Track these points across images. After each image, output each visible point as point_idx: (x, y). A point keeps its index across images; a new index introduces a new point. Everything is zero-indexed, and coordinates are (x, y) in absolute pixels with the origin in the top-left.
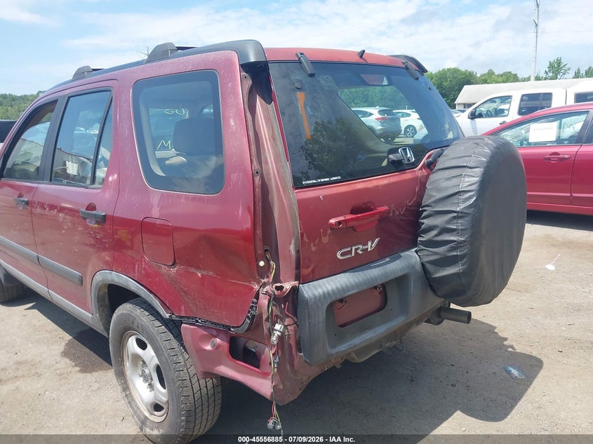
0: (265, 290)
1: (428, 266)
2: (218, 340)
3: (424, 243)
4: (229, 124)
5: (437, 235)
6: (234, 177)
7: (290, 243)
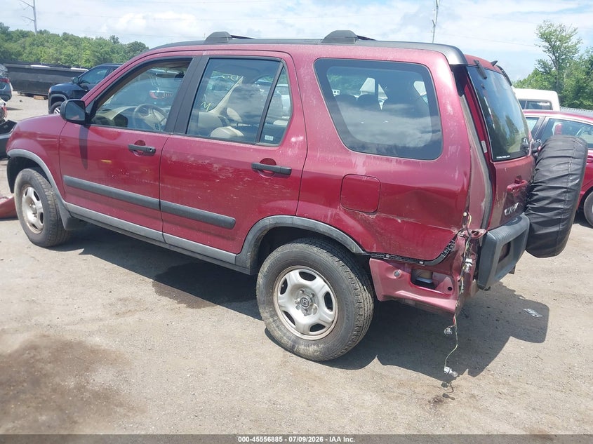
0: (463, 233)
1: (534, 225)
2: (400, 272)
3: (533, 209)
4: (446, 110)
5: (548, 204)
6: (452, 149)
7: (482, 201)
